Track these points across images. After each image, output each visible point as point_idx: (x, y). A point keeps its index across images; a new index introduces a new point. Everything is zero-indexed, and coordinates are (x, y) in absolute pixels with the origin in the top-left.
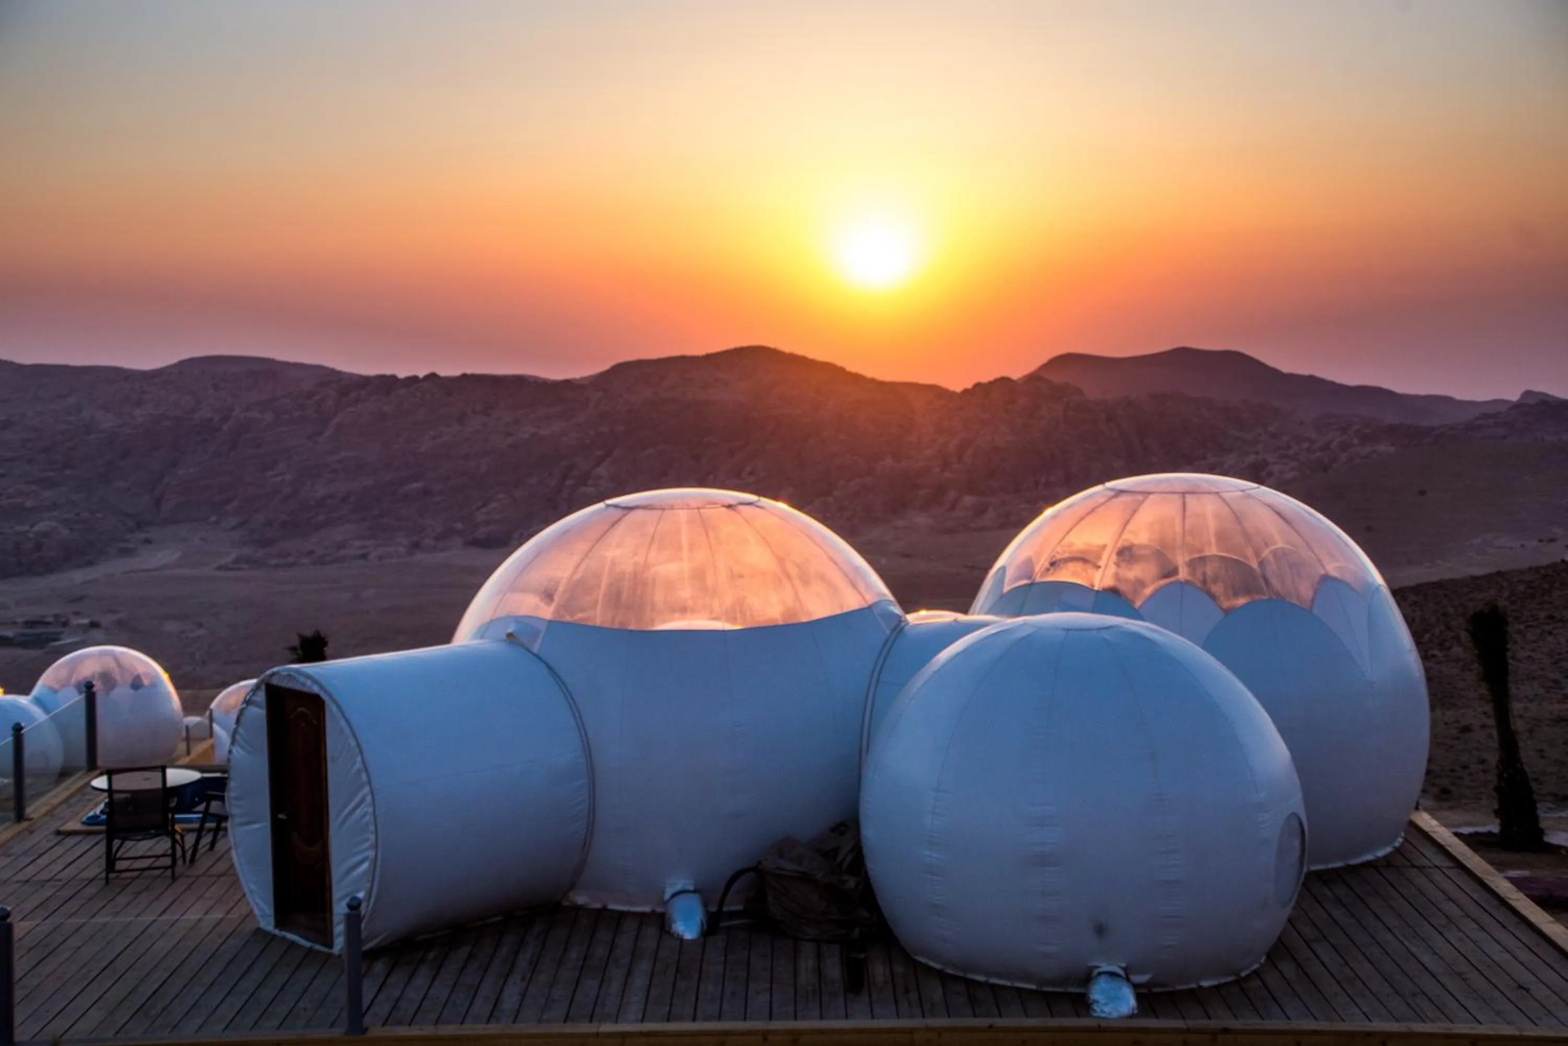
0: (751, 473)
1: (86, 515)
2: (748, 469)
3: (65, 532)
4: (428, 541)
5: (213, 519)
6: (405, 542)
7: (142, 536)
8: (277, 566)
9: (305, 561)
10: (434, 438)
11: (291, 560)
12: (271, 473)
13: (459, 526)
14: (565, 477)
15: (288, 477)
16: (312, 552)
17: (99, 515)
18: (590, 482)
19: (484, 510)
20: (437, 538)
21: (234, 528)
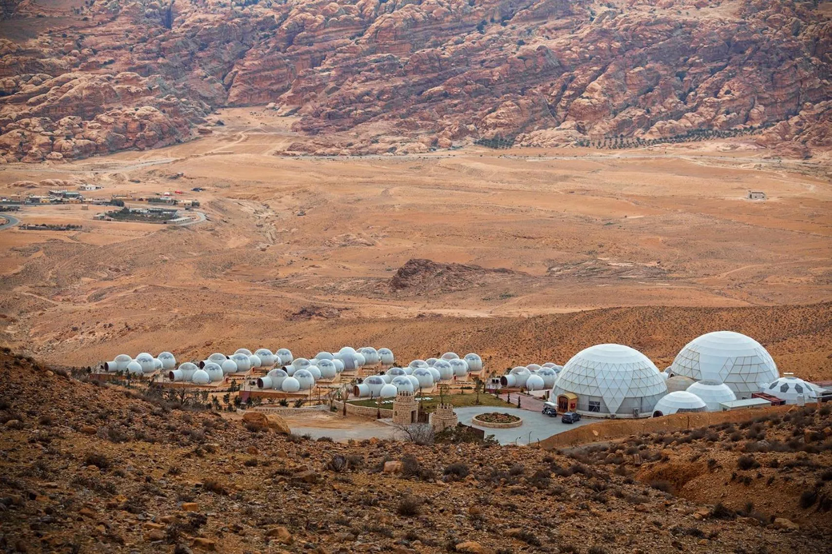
0: (727, 92)
1: (174, 100)
2: (726, 88)
3: (160, 115)
4: (445, 140)
5: (271, 105)
6: (426, 139)
7: (216, 118)
8: (322, 155)
9: (345, 151)
10: (457, 43)
11: (334, 149)
12: (319, 68)
13: (472, 127)
14: (564, 88)
15: (333, 73)
16: (351, 144)
17: (183, 100)
18: (584, 95)
19: (494, 114)
20: (453, 137)
21: (287, 115)
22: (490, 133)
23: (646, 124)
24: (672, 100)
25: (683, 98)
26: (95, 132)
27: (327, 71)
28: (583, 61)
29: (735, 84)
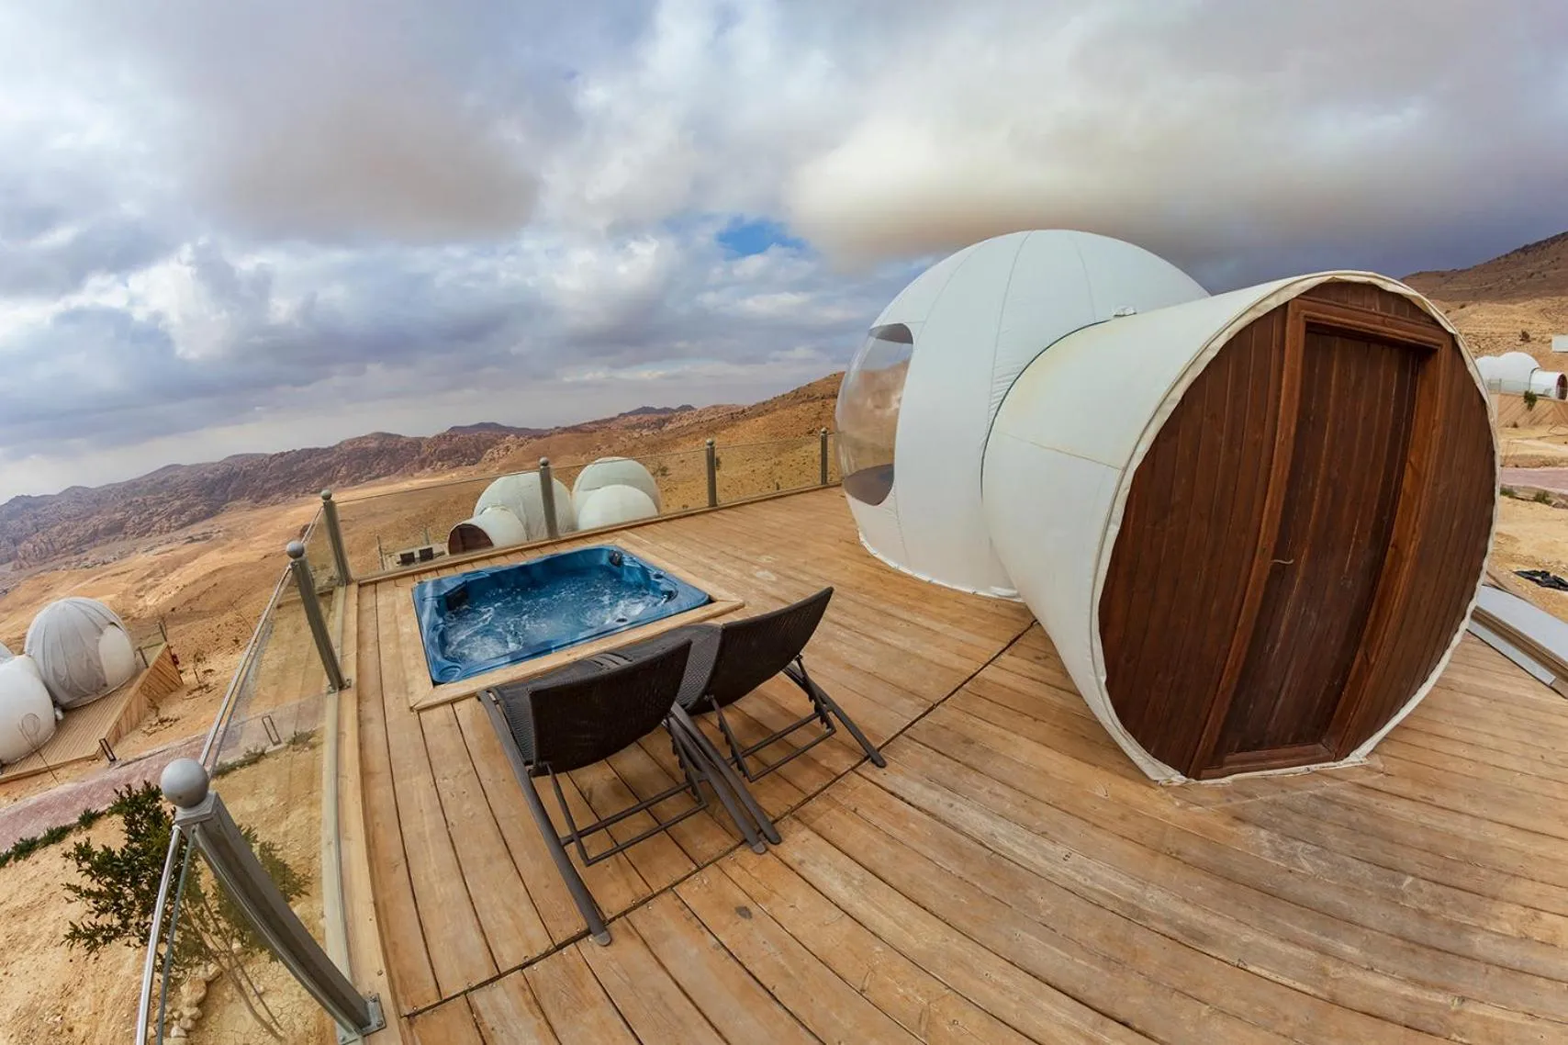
22: (313, 490)
23: (361, 477)
24: (367, 469)
25: (370, 468)
26: (184, 518)
27: (258, 483)
28: (337, 464)
29: (383, 461)
